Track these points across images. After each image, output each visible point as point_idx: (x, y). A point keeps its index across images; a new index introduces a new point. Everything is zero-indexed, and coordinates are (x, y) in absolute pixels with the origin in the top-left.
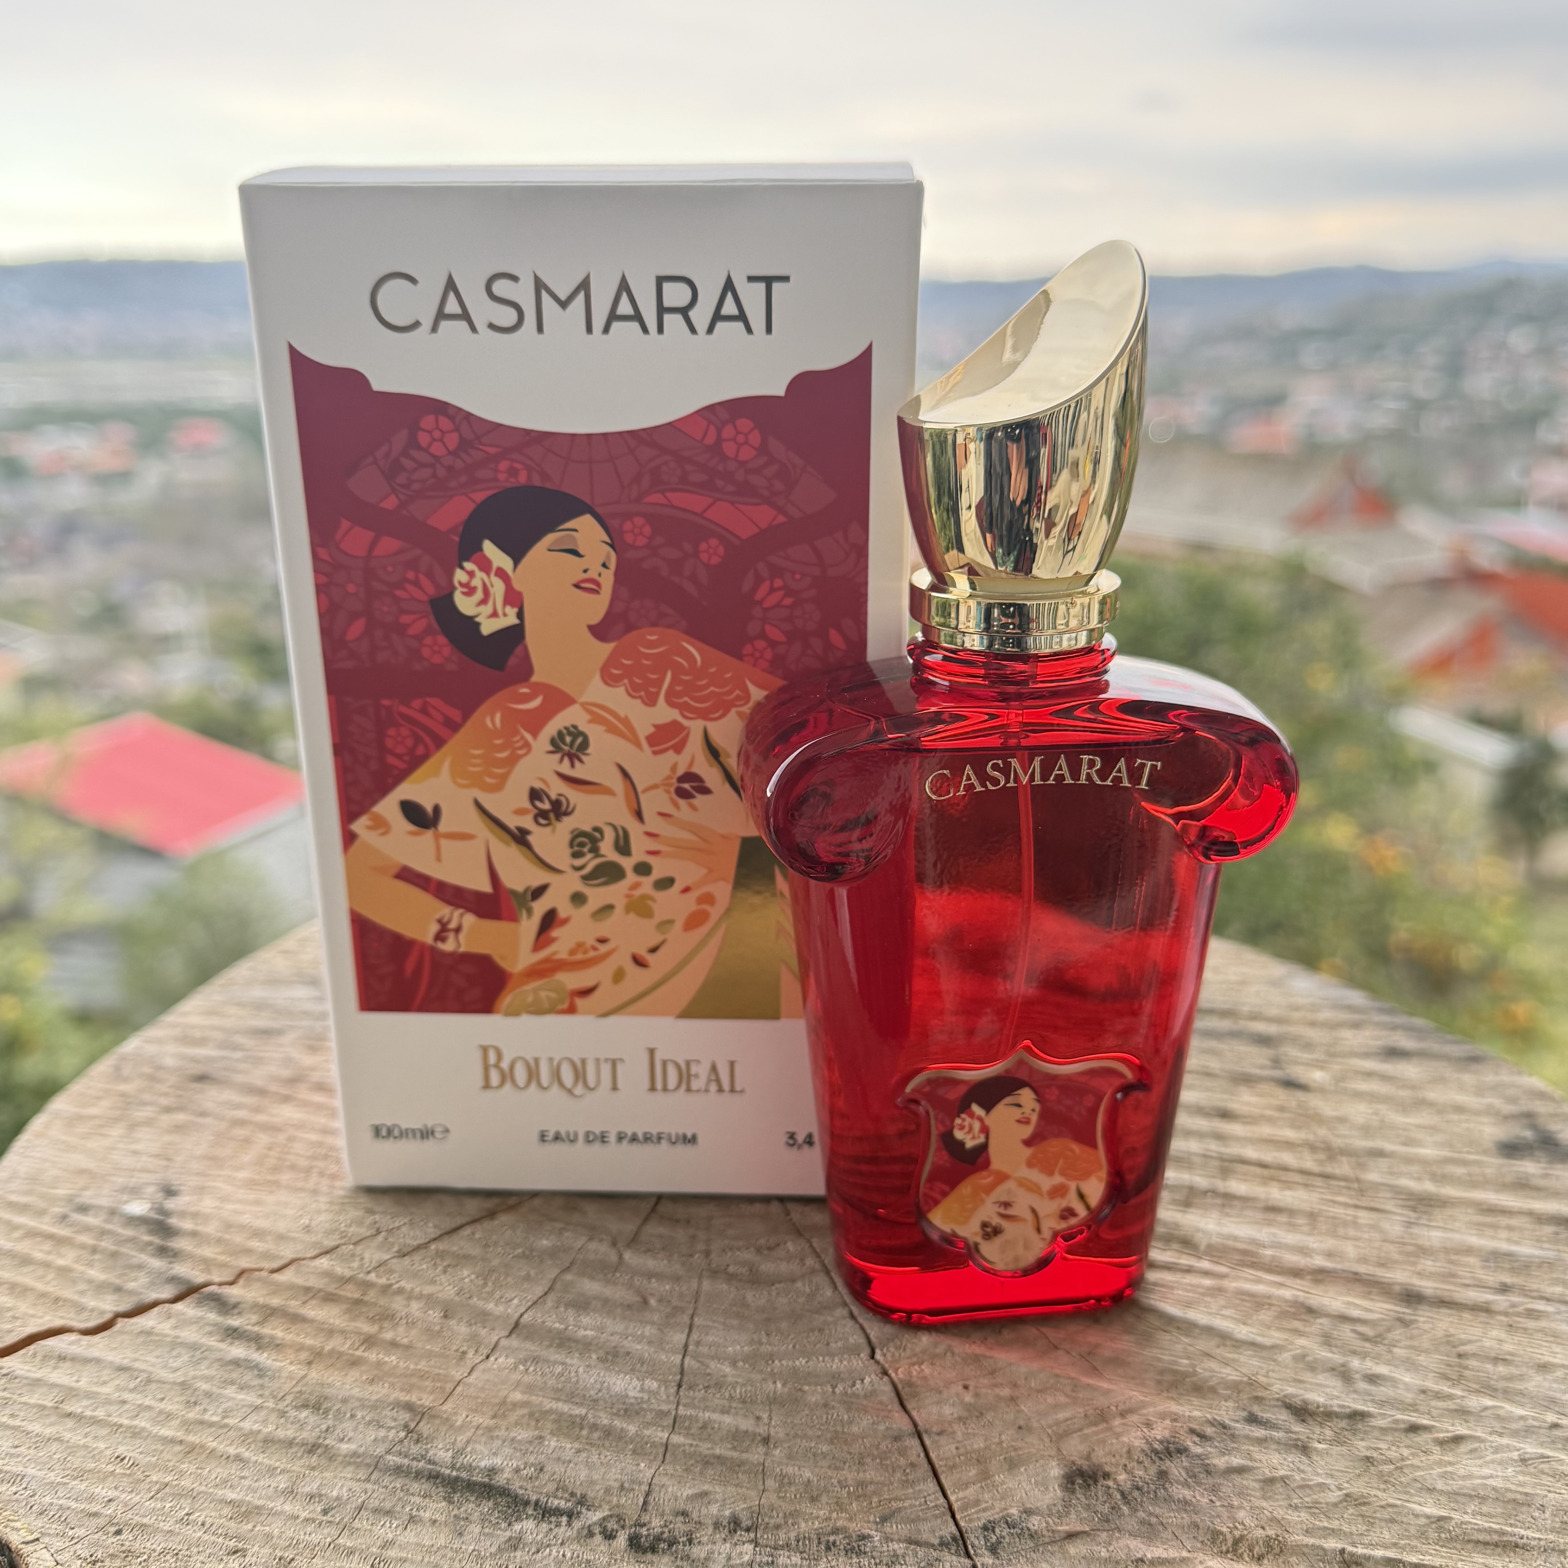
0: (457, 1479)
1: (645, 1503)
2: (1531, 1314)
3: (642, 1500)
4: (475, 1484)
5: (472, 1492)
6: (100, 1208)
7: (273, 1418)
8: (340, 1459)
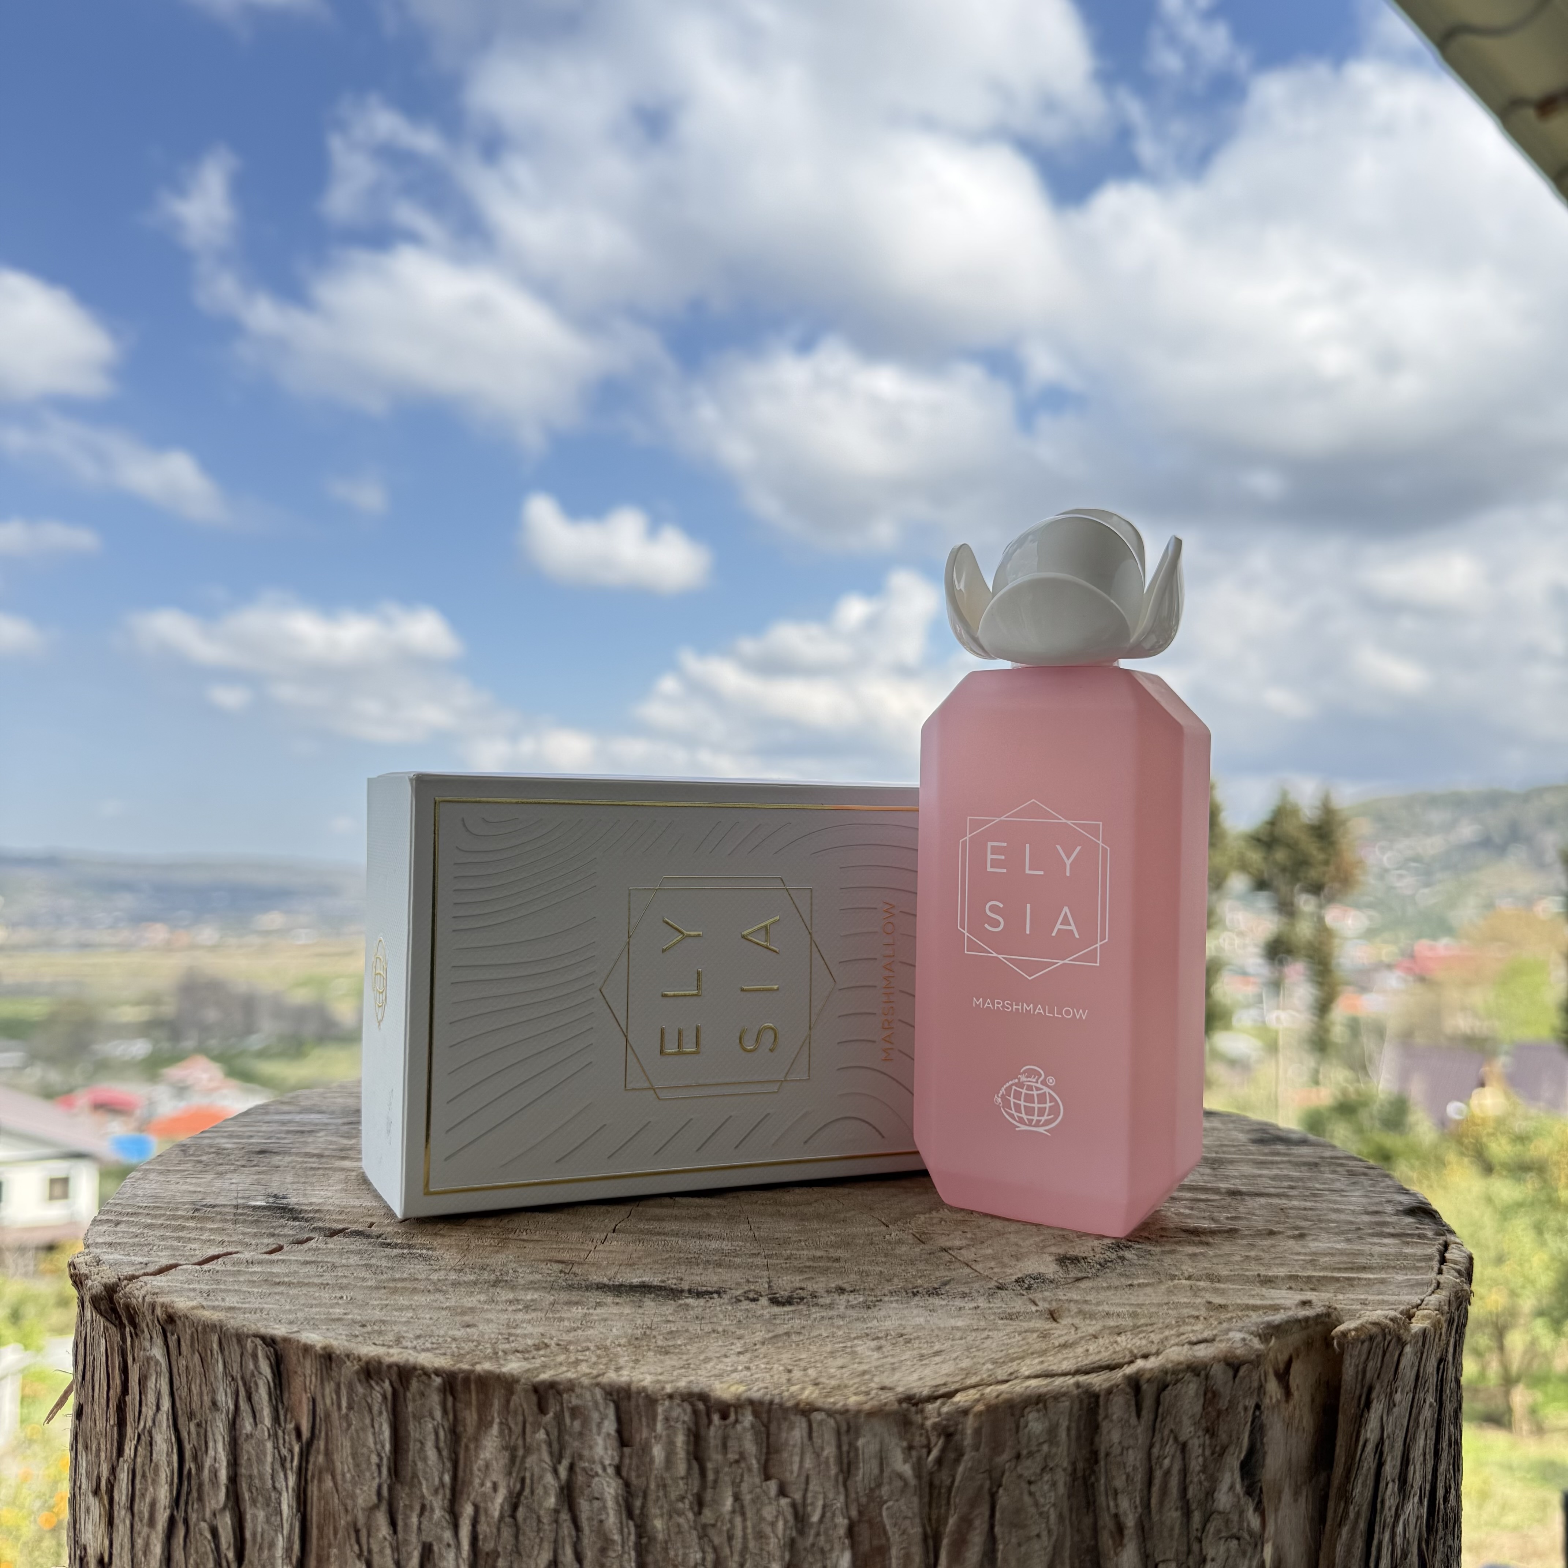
0: (621, 1285)
1: (770, 1287)
2: (1315, 1195)
3: (766, 1286)
4: (636, 1286)
5: (636, 1292)
6: (224, 1206)
7: (452, 1273)
8: (520, 1287)
